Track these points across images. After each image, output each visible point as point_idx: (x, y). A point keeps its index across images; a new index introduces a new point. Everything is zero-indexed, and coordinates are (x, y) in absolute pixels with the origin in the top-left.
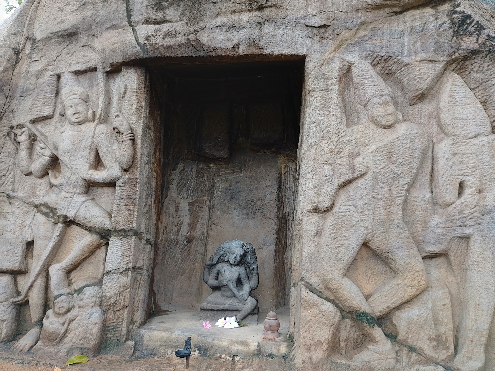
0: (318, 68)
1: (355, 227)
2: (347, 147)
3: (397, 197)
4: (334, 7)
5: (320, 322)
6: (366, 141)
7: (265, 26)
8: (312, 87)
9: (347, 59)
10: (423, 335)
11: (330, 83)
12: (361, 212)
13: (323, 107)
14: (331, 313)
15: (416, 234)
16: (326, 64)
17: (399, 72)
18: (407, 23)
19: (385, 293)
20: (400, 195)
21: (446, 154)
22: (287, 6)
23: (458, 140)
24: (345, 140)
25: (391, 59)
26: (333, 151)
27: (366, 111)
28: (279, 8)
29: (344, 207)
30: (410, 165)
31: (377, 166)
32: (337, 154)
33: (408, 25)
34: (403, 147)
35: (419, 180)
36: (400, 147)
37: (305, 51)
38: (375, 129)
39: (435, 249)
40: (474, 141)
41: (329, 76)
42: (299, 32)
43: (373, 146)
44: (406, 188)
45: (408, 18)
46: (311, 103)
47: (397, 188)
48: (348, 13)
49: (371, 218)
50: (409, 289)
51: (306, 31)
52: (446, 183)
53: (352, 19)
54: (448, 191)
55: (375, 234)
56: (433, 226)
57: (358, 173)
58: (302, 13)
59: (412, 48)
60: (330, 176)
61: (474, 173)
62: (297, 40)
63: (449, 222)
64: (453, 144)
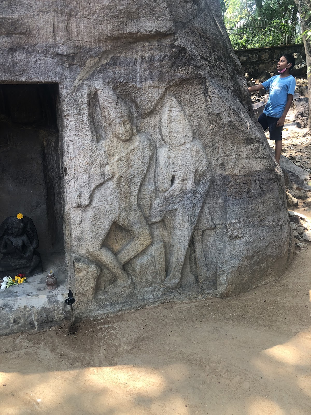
0: (71, 95)
1: (107, 215)
2: (98, 159)
3: (134, 191)
4: (79, 37)
5: (88, 279)
6: (112, 153)
7: (18, 53)
8: (67, 112)
9: (94, 86)
10: (149, 271)
11: (81, 108)
12: (111, 204)
13: (77, 129)
14: (95, 272)
15: (146, 213)
16: (76, 91)
17: (133, 93)
18: (139, 53)
19: (127, 251)
20: (136, 189)
21: (164, 158)
22: (36, 34)
23: (172, 148)
24: (97, 154)
25: (128, 84)
26: (88, 163)
27: (110, 128)
28: (28, 36)
29: (99, 203)
30: (142, 168)
31: (120, 171)
32: (91, 165)
33: (140, 55)
34: (137, 155)
35: (148, 176)
36: (136, 156)
37: (58, 79)
38: (118, 143)
39: (157, 220)
40: (182, 148)
41: (80, 102)
42: (50, 59)
43: (117, 156)
44: (139, 184)
45: (140, 48)
46: (67, 125)
47: (134, 185)
48: (91, 43)
49: (118, 207)
50: (141, 246)
51: (57, 59)
52: (164, 178)
53: (95, 48)
54: (165, 183)
55: (121, 217)
56: (155, 206)
57: (107, 178)
58: (51, 41)
59: (142, 75)
60: (88, 182)
61: (181, 169)
62: (49, 68)
63: (165, 202)
64: (169, 150)
